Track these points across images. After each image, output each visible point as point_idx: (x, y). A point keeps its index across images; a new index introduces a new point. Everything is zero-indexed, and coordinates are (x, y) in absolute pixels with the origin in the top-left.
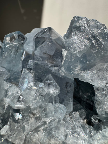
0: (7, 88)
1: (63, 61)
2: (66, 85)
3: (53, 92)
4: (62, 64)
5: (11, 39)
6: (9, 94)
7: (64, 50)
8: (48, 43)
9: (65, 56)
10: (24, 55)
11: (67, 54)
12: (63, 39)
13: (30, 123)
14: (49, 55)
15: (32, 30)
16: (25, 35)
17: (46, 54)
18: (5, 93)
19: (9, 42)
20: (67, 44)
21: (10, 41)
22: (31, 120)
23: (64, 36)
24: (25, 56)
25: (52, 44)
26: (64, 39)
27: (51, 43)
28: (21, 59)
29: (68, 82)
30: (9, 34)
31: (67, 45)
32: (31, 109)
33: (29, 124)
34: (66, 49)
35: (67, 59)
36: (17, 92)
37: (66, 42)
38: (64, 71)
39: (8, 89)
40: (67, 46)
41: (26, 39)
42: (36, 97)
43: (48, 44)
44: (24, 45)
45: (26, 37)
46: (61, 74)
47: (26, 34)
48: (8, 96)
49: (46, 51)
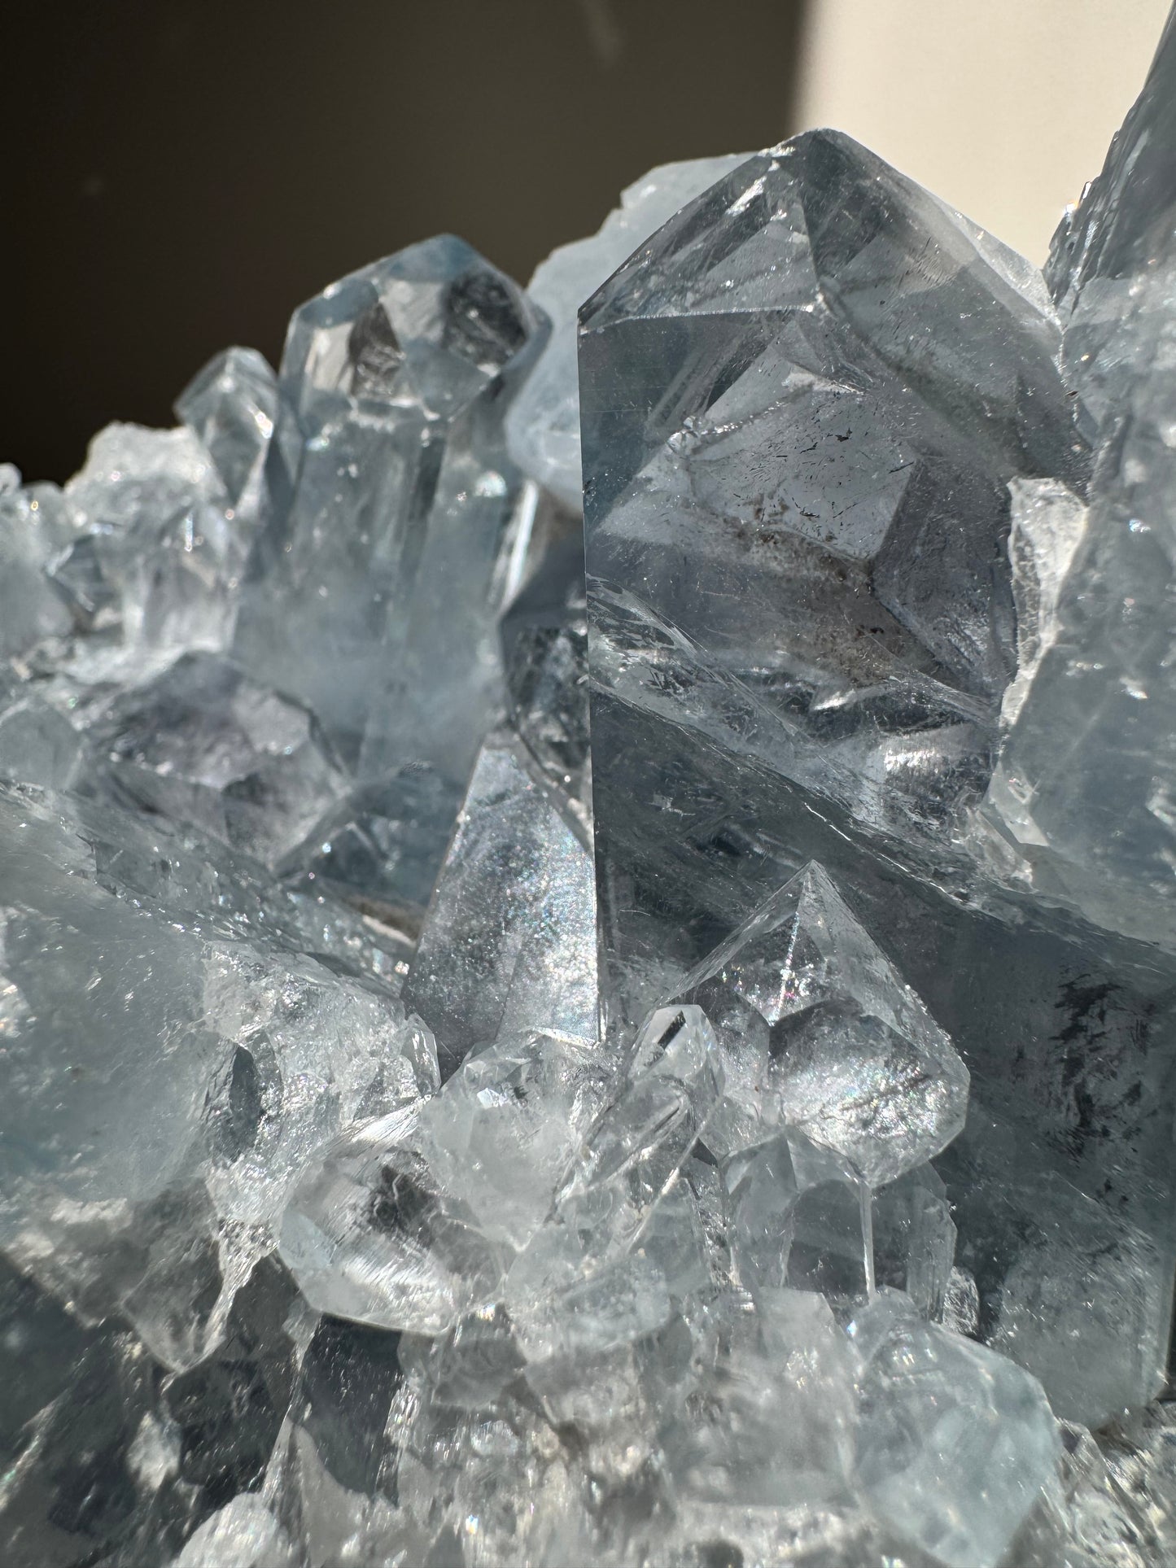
0: (247, 1030)
1: (1028, 673)
2: (1069, 1034)
3: (866, 1124)
4: (1010, 713)
5: (356, 347)
6: (279, 1104)
7: (1046, 487)
8: (797, 378)
9: (1050, 591)
10: (521, 531)
11: (1087, 558)
12: (1035, 291)
13: (523, 1524)
14: (812, 549)
15: (617, 203)
16: (524, 280)
17: (766, 538)
18: (224, 1096)
19: (345, 384)
20: (1100, 380)
21: (348, 375)
22: (540, 1484)
23: (1066, 240)
24: (541, 553)
25: (861, 384)
26: (1058, 287)
27: (836, 376)
28: (491, 586)
29: (1097, 981)
30: (330, 291)
31: (1096, 402)
32: (522, 1362)
33: (513, 1529)
34: (1073, 475)
35: (1077, 666)
36: (377, 1087)
37: (1083, 337)
38: (1030, 833)
39: (262, 1036)
40: (1099, 416)
41: (533, 327)
42: (595, 1203)
43: (805, 391)
44: (513, 419)
45: (538, 311)
46: (987, 867)
47: (544, 255)
48: (264, 1130)
49: (769, 507)
